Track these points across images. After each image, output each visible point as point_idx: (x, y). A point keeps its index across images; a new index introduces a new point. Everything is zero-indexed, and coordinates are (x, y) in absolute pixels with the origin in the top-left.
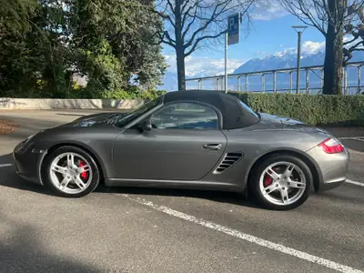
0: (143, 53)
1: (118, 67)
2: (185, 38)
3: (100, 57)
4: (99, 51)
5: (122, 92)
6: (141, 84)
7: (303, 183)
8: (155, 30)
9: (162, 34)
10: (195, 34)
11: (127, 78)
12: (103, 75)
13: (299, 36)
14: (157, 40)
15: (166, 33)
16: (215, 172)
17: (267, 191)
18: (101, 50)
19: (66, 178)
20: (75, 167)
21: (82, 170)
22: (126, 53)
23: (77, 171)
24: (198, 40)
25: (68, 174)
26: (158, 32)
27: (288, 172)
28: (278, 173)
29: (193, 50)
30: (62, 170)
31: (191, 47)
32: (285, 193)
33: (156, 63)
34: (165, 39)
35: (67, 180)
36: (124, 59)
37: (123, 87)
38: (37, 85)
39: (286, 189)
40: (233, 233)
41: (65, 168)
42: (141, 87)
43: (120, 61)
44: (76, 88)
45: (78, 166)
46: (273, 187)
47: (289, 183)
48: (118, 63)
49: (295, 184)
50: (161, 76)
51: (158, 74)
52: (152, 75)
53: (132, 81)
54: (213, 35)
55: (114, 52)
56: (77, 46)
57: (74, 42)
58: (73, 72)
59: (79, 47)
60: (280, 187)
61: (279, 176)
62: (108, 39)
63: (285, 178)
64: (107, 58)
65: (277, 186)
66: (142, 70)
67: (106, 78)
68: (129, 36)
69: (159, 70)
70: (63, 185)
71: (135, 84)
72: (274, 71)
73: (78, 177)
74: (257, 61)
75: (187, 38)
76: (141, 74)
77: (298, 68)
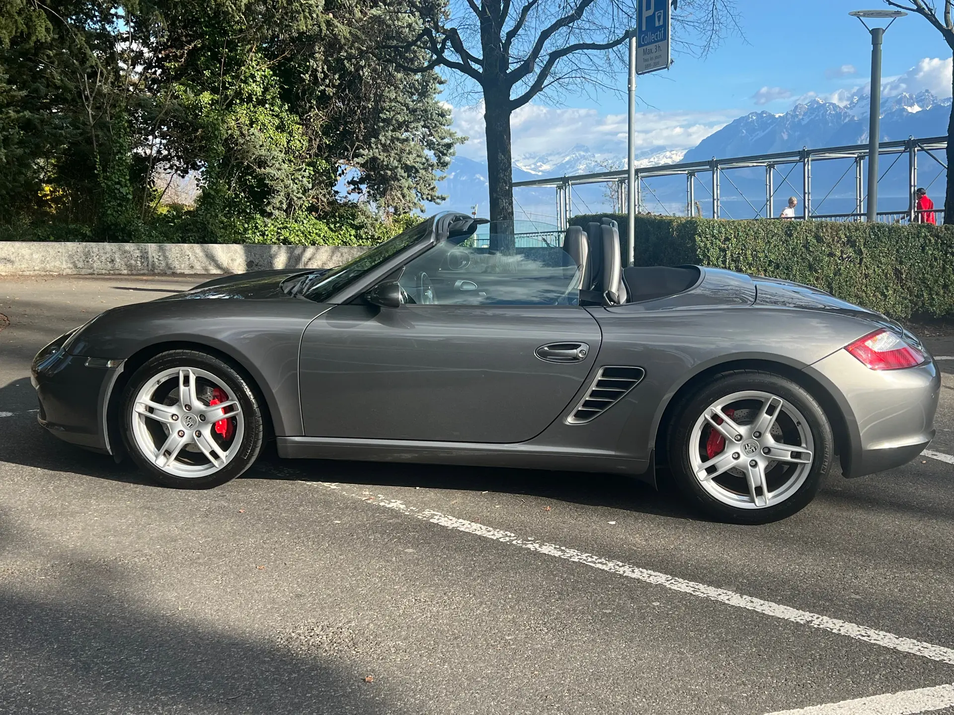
0: (379, 98)
1: (299, 142)
2: (512, 51)
3: (242, 112)
4: (238, 94)
5: (310, 223)
6: (373, 197)
7: (806, 449)
8: (419, 25)
9: (440, 37)
10: (545, 35)
11: (327, 179)
12: (248, 170)
13: (876, 43)
14: (425, 57)
15: (452, 35)
16: (570, 420)
17: (711, 470)
18: (247, 89)
19: (174, 436)
20: (198, 405)
21: (218, 413)
22: (324, 100)
23: (203, 417)
24: (555, 56)
25: (179, 426)
26: (427, 32)
27: (766, 420)
28: (740, 422)
29: (537, 88)
30: (166, 413)
31: (530, 79)
32: (758, 476)
33: (421, 131)
34: (450, 55)
35: (176, 441)
36: (318, 117)
37: (312, 209)
38: (41, 202)
39: (762, 465)
40: (609, 566)
41: (173, 410)
42: (372, 208)
43: (305, 123)
44: (164, 211)
45: (207, 404)
46: (725, 461)
47: (768, 451)
48: (298, 129)
49: (785, 452)
50: (437, 173)
51: (428, 166)
52: (408, 169)
53: (342, 187)
54: (601, 40)
55: (285, 96)
56: (168, 79)
57: (160, 63)
58: (157, 160)
59: (177, 78)
60: (745, 459)
61: (742, 430)
62: (269, 55)
63: (759, 435)
64: (263, 115)
65: (737, 456)
66: (376, 152)
67: (261, 180)
68: (333, 45)
69: (430, 154)
70: (168, 453)
71: (354, 197)
72: (803, 155)
73: (207, 432)
74: (765, 121)
75: (520, 49)
76: (372, 165)
77: (871, 146)
